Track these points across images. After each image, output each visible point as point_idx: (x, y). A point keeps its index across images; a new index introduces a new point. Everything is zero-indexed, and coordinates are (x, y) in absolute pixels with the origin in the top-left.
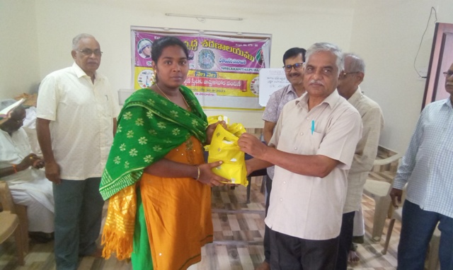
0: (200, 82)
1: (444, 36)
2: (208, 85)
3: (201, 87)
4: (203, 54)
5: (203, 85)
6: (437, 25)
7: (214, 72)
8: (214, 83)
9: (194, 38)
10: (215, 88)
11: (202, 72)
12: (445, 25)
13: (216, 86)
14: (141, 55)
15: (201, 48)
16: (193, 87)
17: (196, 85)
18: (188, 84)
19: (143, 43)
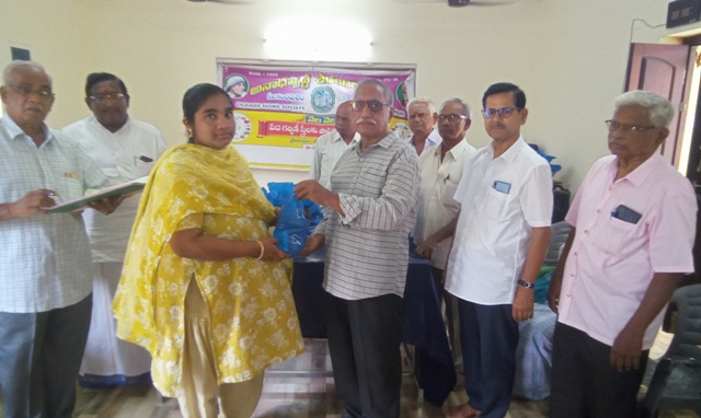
0: (313, 130)
1: (644, 62)
3: (311, 139)
4: (319, 93)
6: (633, 46)
9: (304, 73)
11: (316, 117)
12: (644, 46)
15: (315, 84)
16: (302, 137)
17: (308, 135)
18: (296, 134)
19: (232, 80)
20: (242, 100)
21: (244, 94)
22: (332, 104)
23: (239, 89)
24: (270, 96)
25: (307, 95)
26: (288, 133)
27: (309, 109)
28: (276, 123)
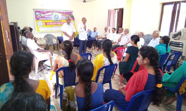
0: (56, 23)
2: (58, 24)
3: (56, 25)
4: (55, 16)
5: (57, 24)
6: (109, 10)
7: (59, 20)
8: (60, 23)
9: (52, 12)
10: (61, 25)
11: (56, 20)
13: (60, 24)
14: (37, 17)
15: (54, 14)
16: (54, 25)
17: (55, 24)
18: (52, 25)
19: (37, 13)
20: (40, 18)
21: (40, 17)
22: (58, 18)
23: (39, 15)
24: (46, 16)
25: (53, 16)
26: (51, 24)
27: (54, 19)
28: (48, 23)
